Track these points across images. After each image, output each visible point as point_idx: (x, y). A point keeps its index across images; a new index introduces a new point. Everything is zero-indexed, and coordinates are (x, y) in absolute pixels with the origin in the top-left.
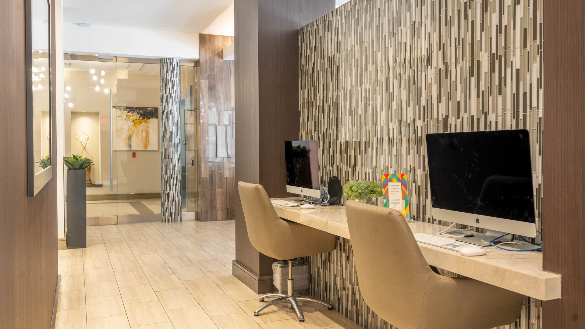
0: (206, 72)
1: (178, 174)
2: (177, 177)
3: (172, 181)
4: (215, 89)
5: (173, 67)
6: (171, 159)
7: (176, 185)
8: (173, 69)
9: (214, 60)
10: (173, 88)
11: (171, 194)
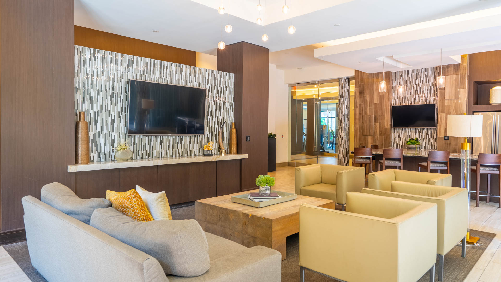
0: (359, 83)
1: (344, 144)
2: (343, 146)
3: (340, 148)
4: (363, 93)
5: (343, 82)
6: (340, 135)
7: (343, 150)
8: (343, 84)
9: (363, 75)
10: (342, 95)
11: (340, 156)
